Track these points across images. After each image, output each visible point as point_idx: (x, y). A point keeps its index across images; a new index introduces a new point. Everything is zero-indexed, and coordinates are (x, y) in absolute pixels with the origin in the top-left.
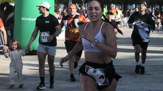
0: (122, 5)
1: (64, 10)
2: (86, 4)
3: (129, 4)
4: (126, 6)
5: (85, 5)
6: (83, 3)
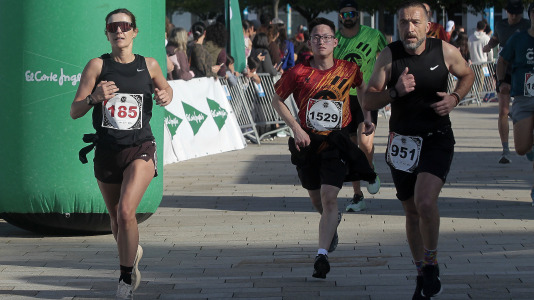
0: (441, 11)
1: (196, 37)
2: (287, 12)
3: (469, 8)
4: (456, 14)
5: (283, 13)
6: (276, 7)
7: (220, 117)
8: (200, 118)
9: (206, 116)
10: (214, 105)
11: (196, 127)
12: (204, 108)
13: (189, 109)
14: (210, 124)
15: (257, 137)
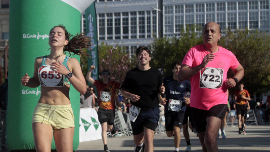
7: (96, 125)
8: (88, 125)
9: (90, 124)
10: (93, 120)
11: (86, 128)
12: (90, 121)
13: (84, 121)
14: (92, 128)
15: (110, 135)
